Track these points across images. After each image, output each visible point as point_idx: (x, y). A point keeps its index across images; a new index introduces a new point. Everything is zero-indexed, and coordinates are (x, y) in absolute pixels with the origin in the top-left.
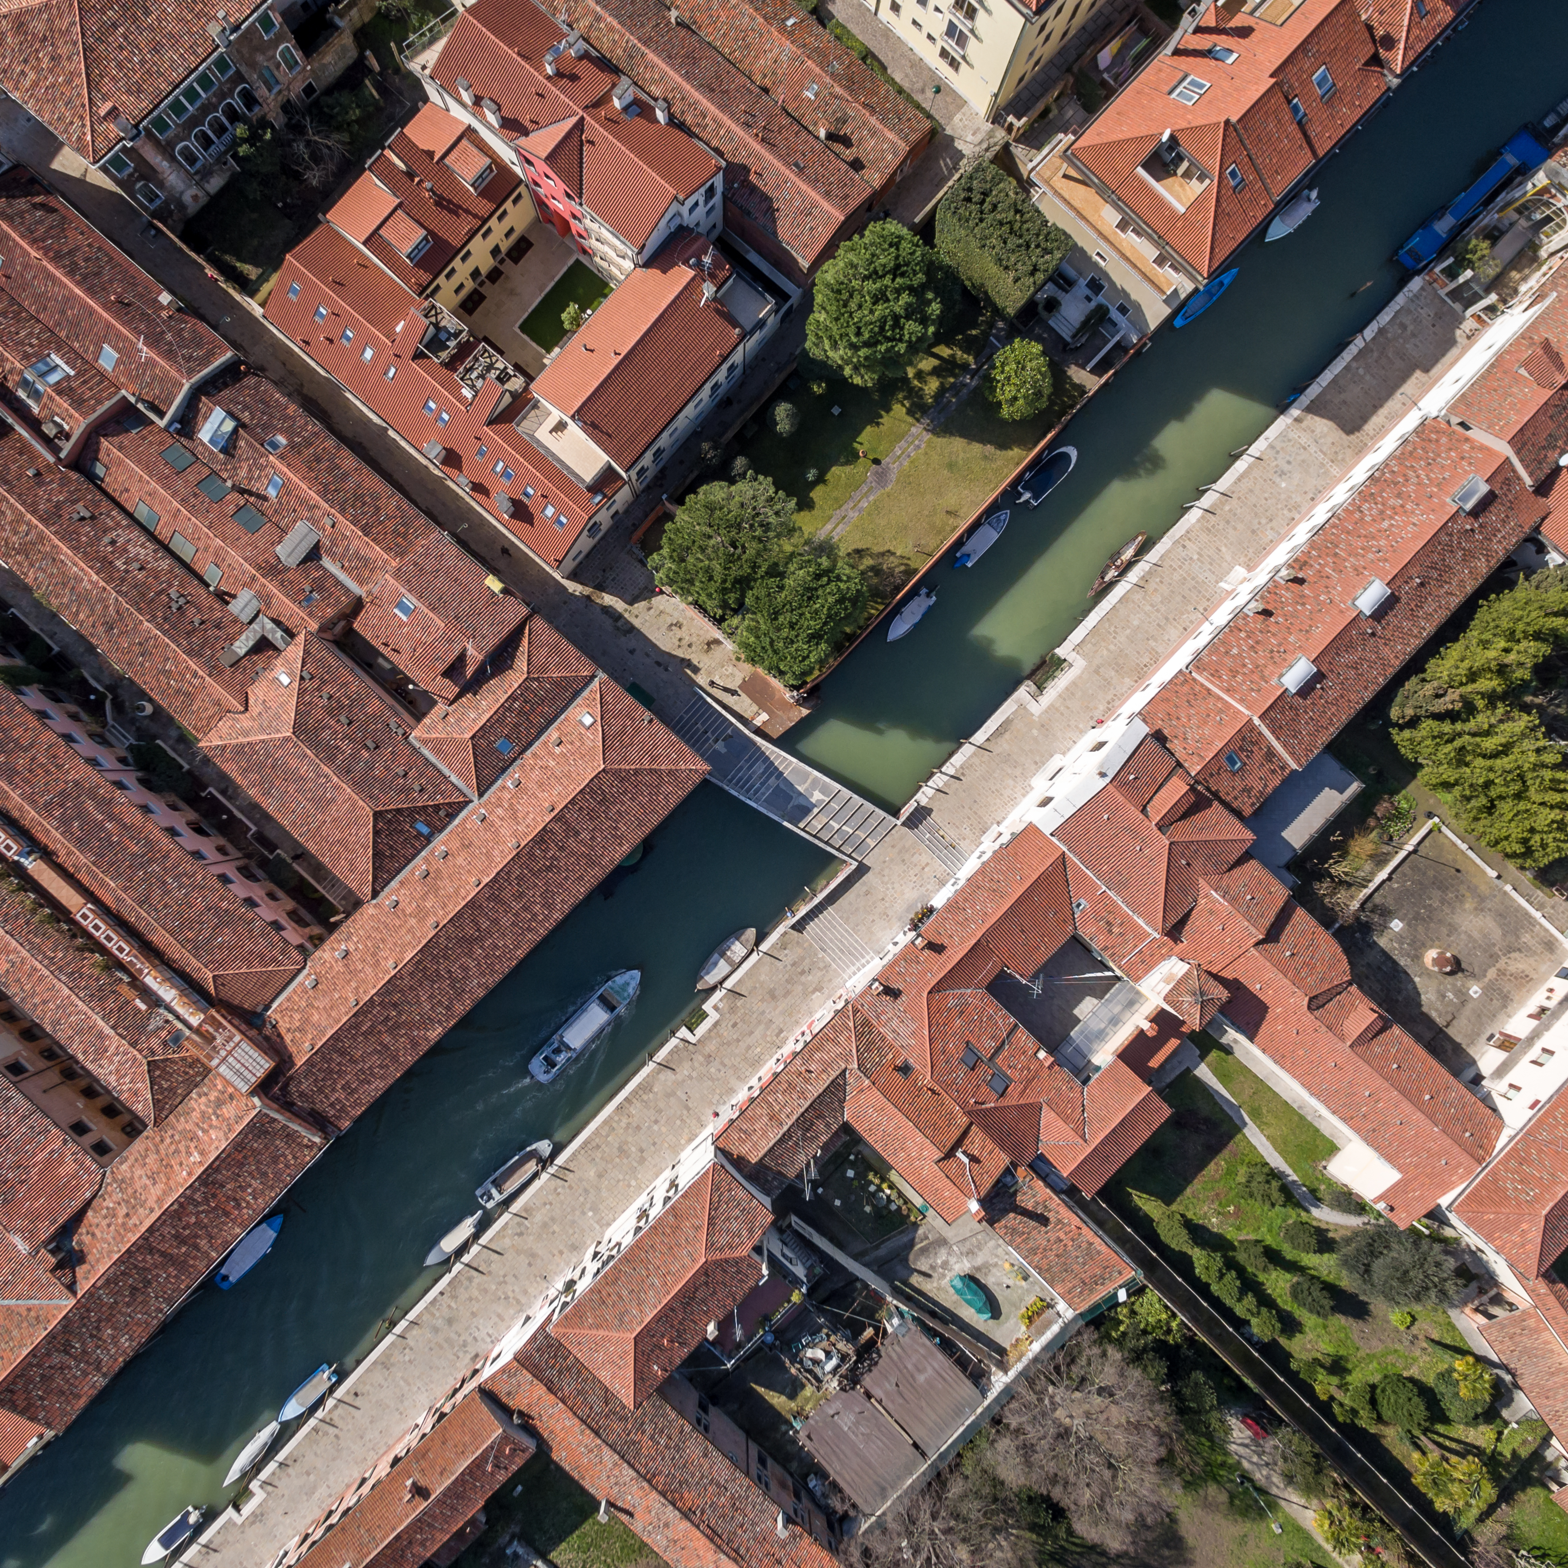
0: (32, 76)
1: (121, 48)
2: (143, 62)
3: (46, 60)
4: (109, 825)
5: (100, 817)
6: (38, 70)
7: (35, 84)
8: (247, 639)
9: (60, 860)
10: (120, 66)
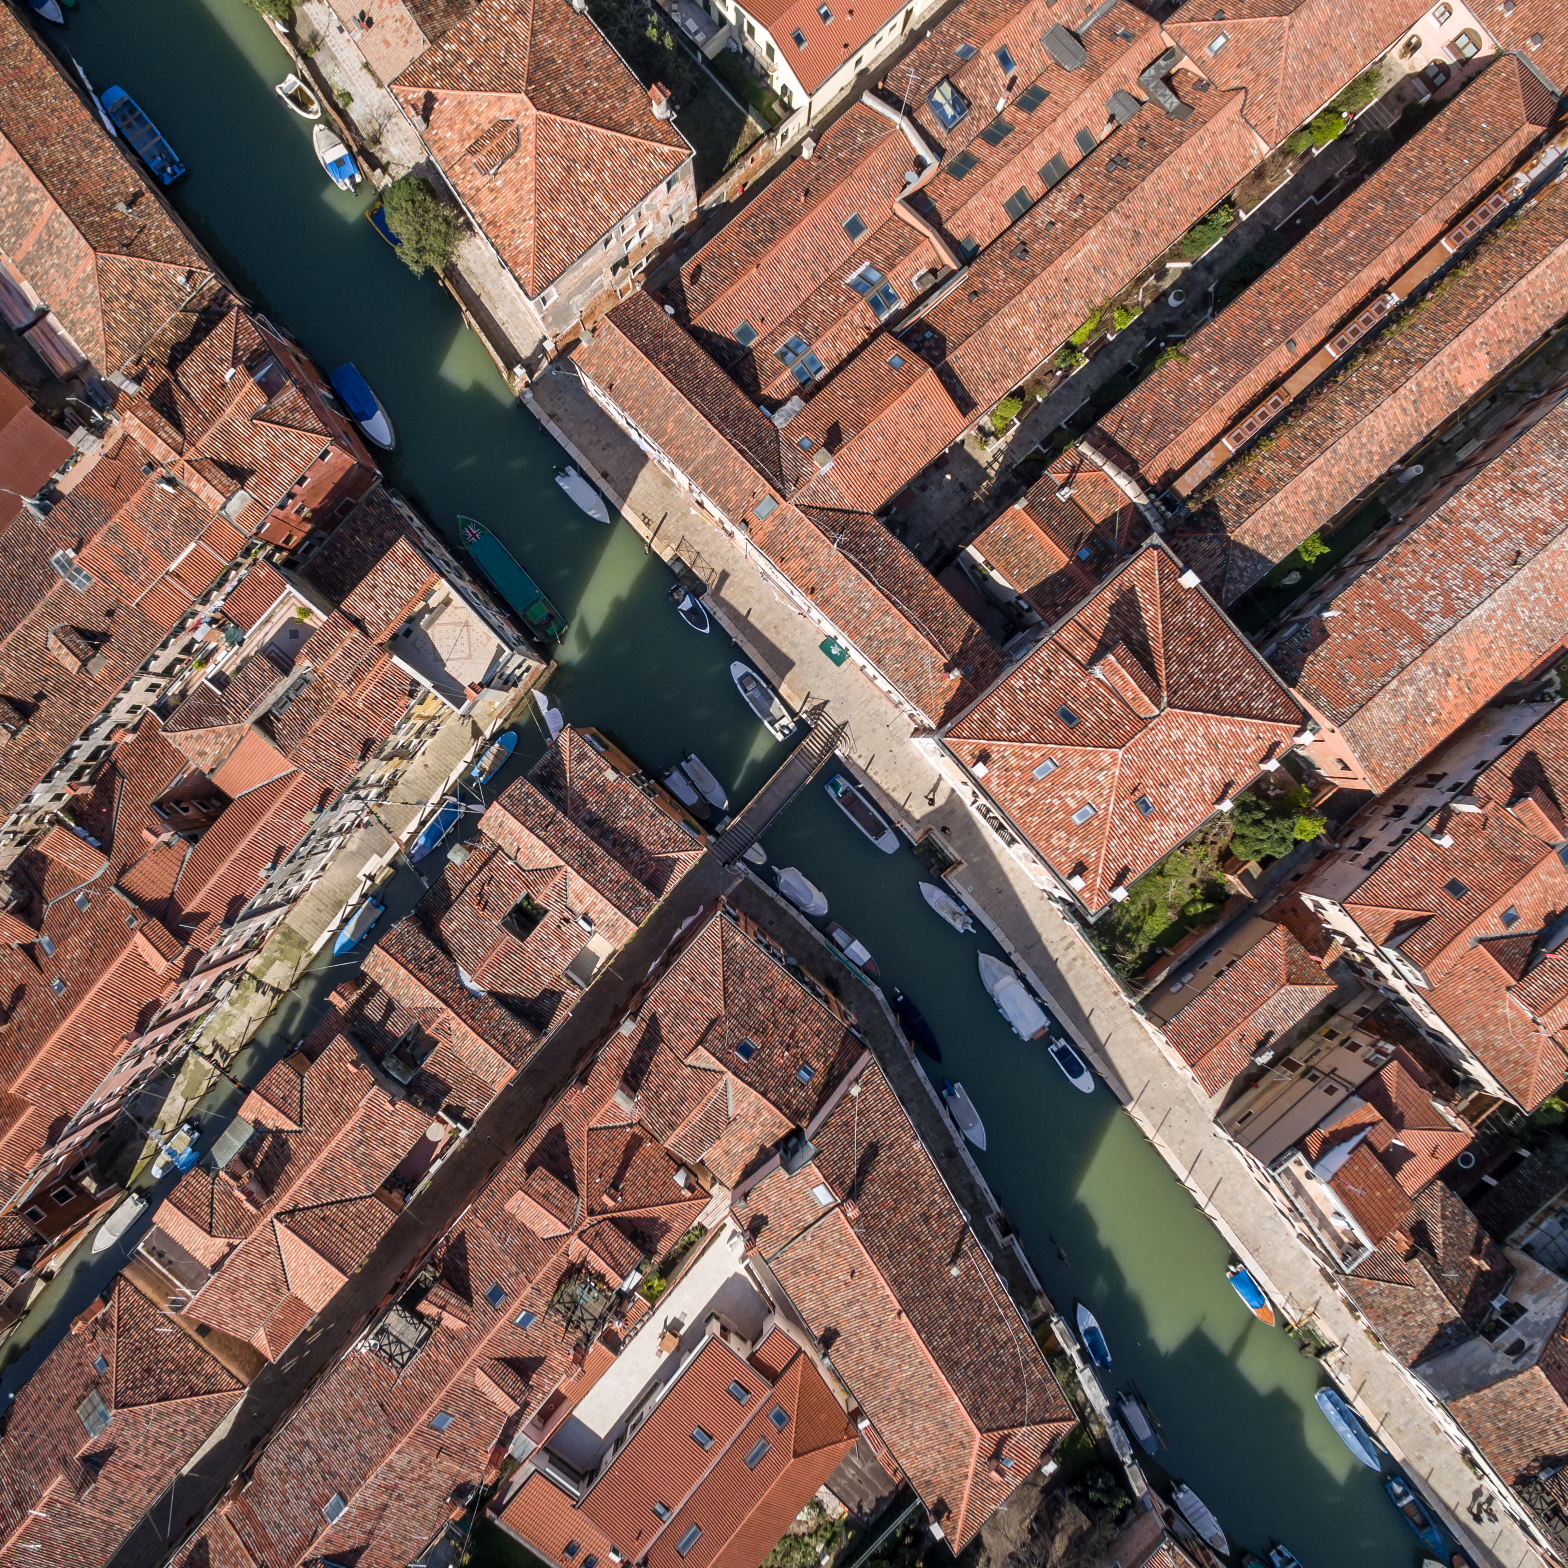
0: (597, 199)
1: (585, 93)
2: (597, 79)
3: (587, 175)
4: (1351, 234)
5: (1342, 243)
6: (594, 188)
7: (607, 196)
8: (1164, 96)
9: (1387, 277)
10: (600, 99)
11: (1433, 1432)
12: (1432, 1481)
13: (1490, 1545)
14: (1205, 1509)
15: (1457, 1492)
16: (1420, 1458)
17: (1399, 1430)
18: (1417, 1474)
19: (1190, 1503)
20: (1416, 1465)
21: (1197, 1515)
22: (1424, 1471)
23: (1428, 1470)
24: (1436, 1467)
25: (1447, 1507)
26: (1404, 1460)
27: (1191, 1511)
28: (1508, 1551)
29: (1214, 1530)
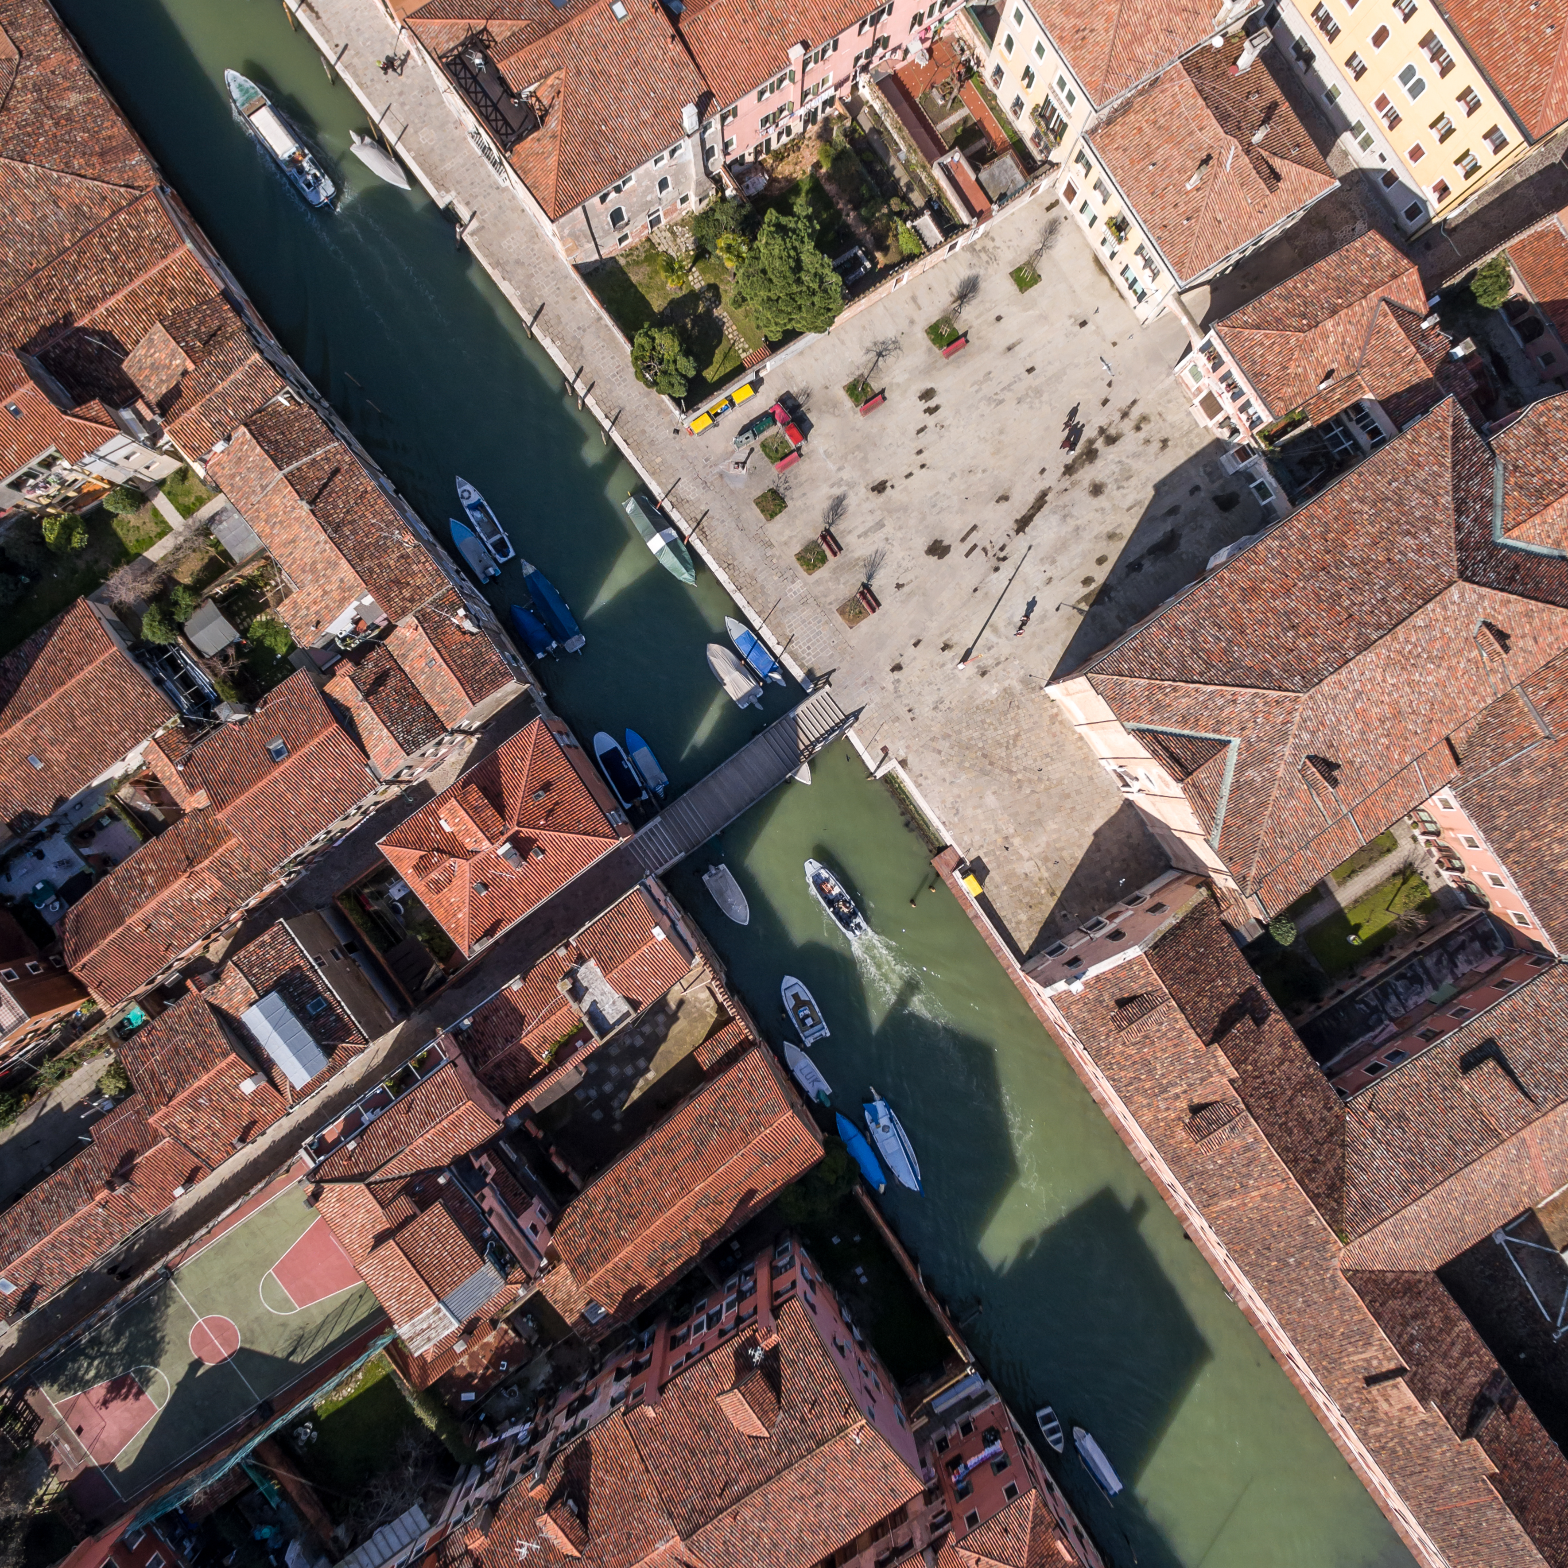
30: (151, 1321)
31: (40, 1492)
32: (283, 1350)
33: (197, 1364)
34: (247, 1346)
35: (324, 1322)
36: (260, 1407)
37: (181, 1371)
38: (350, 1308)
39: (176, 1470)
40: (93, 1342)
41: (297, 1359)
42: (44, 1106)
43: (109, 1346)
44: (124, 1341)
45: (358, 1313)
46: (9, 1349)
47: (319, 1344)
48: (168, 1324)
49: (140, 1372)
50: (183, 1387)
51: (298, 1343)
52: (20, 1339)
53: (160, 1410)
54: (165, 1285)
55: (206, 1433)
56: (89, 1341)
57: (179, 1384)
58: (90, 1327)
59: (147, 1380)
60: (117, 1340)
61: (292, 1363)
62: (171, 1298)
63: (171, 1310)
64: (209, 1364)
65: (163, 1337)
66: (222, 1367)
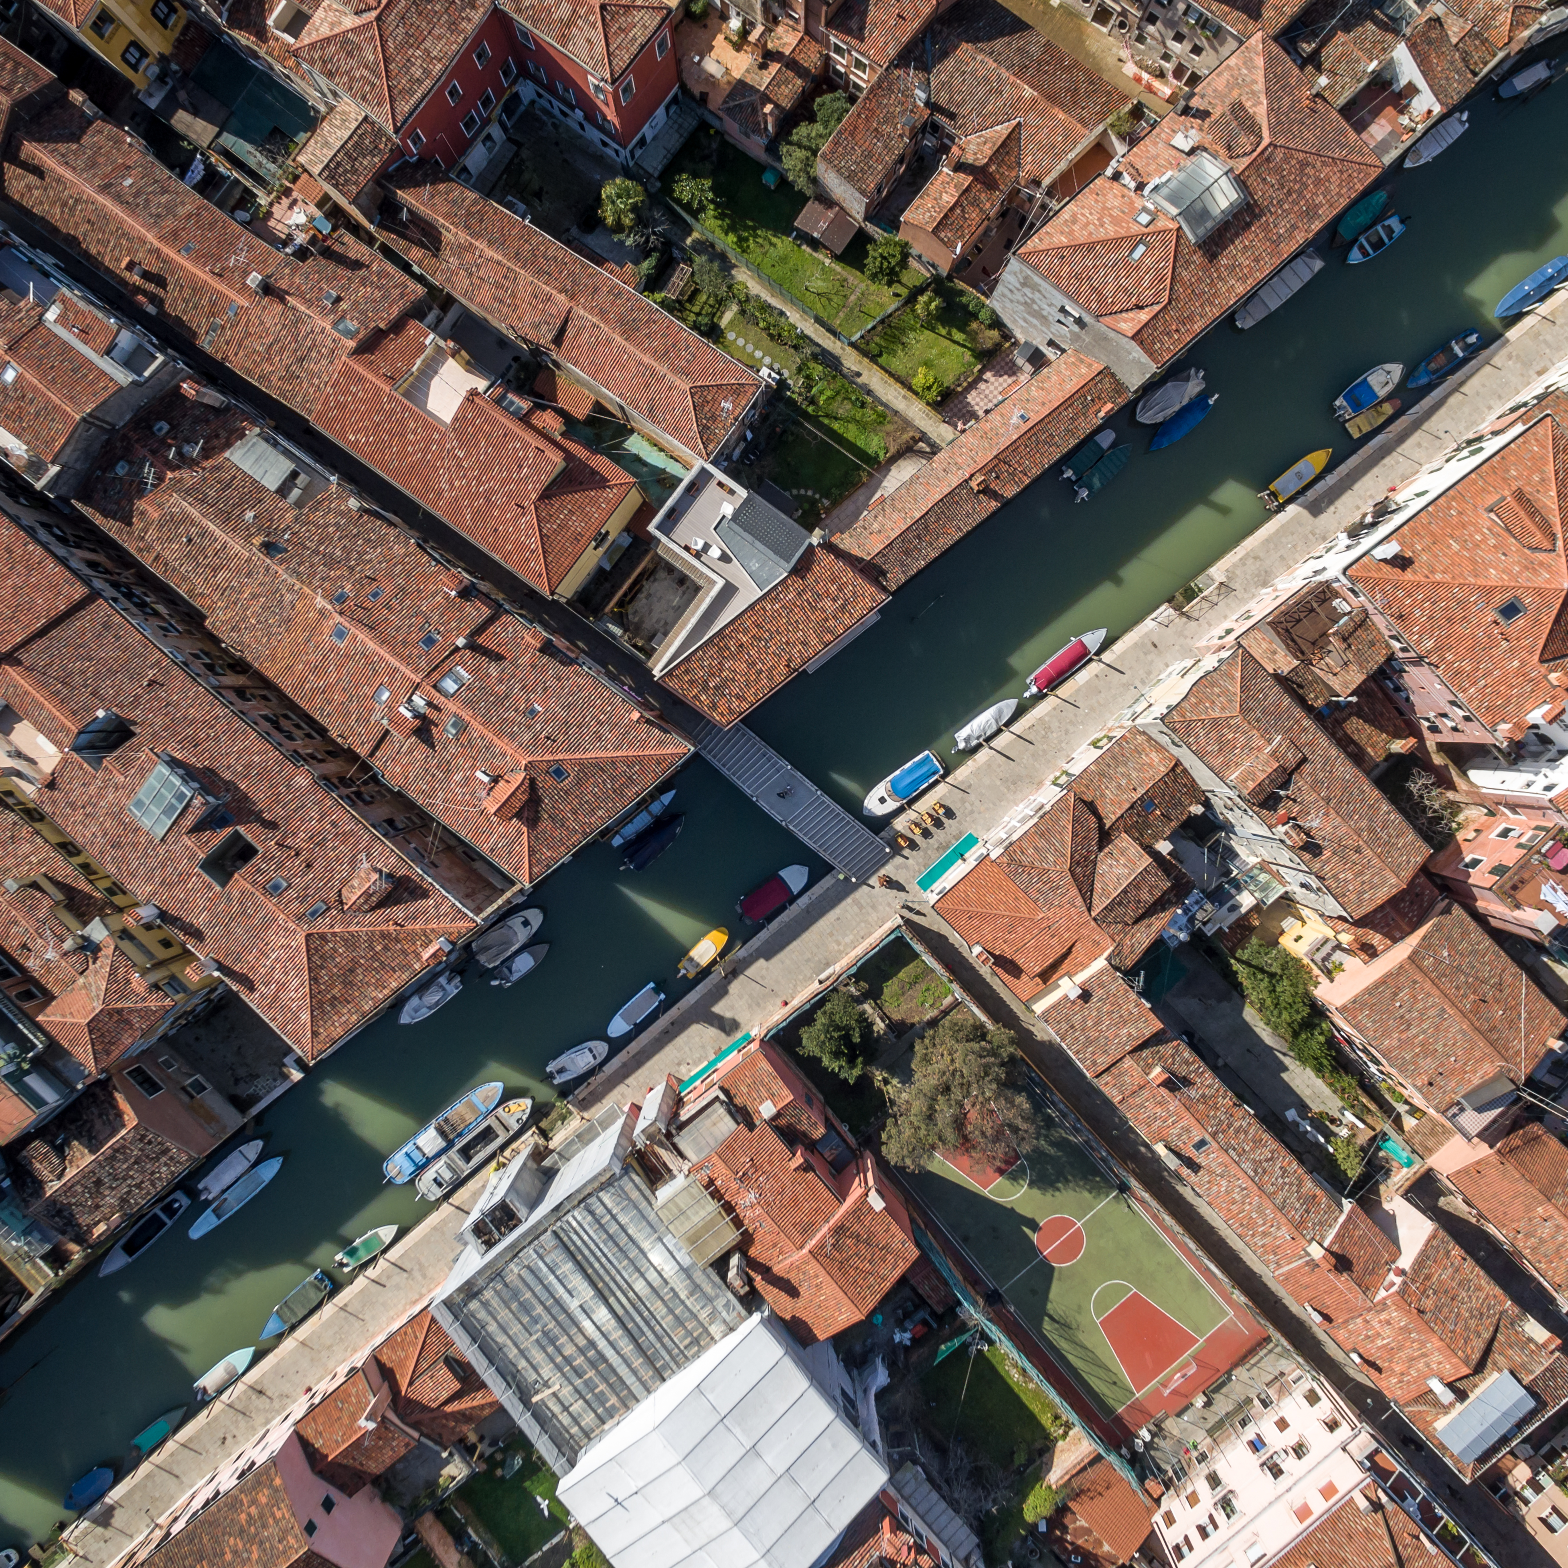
11: (1538, 368)
12: (1487, 369)
13: (1425, 426)
14: (1445, 145)
15: (1478, 394)
16: (1510, 357)
17: (1539, 334)
18: (1494, 354)
19: (1450, 130)
20: (1504, 352)
21: (1438, 138)
22: (1497, 360)
23: (1499, 365)
24: (1502, 373)
25: (1462, 383)
26: (1508, 341)
27: (1442, 130)
28: (1419, 445)
29: (1425, 154)
30: (1074, 1176)
31: (895, 1081)
32: (1055, 1310)
33: (1034, 1225)
34: (1056, 1274)
35: (1086, 1348)
36: (996, 1291)
37: (1025, 1211)
38: (1102, 1373)
39: (926, 1213)
40: (1049, 1121)
41: (1047, 1325)
42: (1284, 1054)
43: (1046, 1136)
44: (1051, 1151)
45: (1098, 1382)
46: (1032, 1033)
47: (1063, 1345)
48: (1071, 1193)
49: (1022, 1171)
50: (1010, 1213)
51: (1064, 1325)
52: (1042, 1043)
53: (986, 1192)
54: (1111, 1187)
55: (966, 1239)
56: (1050, 1116)
57: (1012, 1209)
58: (1064, 1116)
59: (1014, 1177)
60: (1052, 1144)
61: (1042, 1320)
62: (1099, 1194)
63: (1086, 1194)
64: (1035, 1237)
65: (1058, 1190)
66: (1032, 1250)
